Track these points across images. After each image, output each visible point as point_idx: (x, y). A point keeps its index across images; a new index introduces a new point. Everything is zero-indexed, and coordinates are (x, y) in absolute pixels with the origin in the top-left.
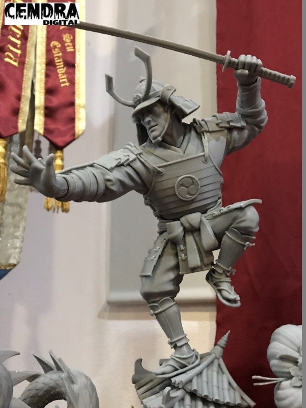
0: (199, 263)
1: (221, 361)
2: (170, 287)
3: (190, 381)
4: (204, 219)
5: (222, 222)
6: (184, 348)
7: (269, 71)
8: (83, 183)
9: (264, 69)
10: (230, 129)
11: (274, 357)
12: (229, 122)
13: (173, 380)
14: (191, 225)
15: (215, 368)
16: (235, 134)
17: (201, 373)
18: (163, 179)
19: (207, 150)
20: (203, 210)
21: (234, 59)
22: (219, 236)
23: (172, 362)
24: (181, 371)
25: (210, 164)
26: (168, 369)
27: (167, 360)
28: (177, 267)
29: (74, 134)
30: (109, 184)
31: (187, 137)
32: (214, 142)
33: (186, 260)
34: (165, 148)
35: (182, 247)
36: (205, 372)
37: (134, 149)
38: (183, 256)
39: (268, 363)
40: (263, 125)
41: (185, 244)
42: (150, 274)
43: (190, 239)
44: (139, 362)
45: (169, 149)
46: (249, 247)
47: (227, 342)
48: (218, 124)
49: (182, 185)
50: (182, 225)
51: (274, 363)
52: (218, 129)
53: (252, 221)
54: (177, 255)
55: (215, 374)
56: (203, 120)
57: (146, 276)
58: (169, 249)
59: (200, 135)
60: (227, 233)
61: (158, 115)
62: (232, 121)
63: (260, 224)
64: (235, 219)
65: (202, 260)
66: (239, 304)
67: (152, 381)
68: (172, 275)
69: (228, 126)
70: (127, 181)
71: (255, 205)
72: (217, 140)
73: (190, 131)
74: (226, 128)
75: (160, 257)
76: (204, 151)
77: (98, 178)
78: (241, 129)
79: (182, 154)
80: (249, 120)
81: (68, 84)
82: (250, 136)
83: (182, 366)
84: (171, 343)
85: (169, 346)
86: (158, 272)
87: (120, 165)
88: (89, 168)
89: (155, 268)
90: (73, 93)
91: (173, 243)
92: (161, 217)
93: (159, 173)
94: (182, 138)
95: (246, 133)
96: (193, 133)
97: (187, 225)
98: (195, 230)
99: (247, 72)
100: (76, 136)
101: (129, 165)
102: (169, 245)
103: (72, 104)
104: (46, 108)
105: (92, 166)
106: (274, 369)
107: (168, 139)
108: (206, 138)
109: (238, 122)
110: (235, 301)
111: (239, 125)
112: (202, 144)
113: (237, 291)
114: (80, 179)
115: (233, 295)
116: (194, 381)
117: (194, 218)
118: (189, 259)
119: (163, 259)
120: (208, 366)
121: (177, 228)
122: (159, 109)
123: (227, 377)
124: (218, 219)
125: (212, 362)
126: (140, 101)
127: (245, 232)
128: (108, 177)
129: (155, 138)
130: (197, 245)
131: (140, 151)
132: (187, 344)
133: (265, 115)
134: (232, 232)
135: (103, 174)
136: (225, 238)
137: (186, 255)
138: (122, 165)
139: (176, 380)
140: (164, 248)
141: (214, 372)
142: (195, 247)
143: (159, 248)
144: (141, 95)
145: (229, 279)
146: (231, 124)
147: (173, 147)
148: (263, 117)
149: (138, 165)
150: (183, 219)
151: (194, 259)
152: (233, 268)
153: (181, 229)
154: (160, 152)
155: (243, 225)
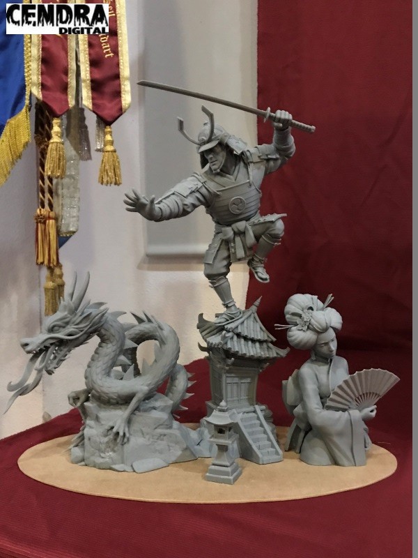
0: (244, 256)
1: (256, 315)
2: (224, 270)
3: (237, 327)
4: (247, 225)
5: (259, 229)
6: (233, 308)
7: (297, 122)
8: (171, 210)
9: (294, 121)
10: (268, 160)
11: (288, 313)
12: (267, 155)
13: (226, 327)
14: (238, 230)
15: (252, 319)
16: (272, 163)
17: (243, 322)
18: (221, 199)
19: (251, 178)
20: (247, 219)
21: (273, 114)
22: (257, 238)
23: (224, 316)
24: (230, 321)
25: (253, 187)
26: (223, 320)
27: (222, 314)
28: (229, 257)
29: (121, 109)
30: (185, 207)
31: (237, 168)
32: (256, 171)
33: (235, 253)
34: (222, 176)
35: (232, 245)
36: (245, 322)
37: (200, 178)
38: (233, 250)
39: (285, 316)
40: (291, 156)
41: (234, 243)
42: (211, 262)
43: (238, 239)
44: (201, 315)
45: (225, 176)
46: (277, 246)
47: (260, 303)
48: (259, 157)
49: (234, 204)
50: (233, 229)
51: (288, 316)
52: (259, 160)
53: (279, 230)
54: (229, 250)
55: (252, 322)
56: (248, 151)
57: (208, 264)
58: (223, 246)
59: (246, 165)
60: (263, 236)
61: (218, 154)
62: (269, 155)
63: (285, 230)
64: (268, 228)
65: (245, 253)
66: (268, 281)
67: (210, 327)
68: (225, 263)
69: (266, 158)
70: (197, 203)
71: (283, 218)
72: (259, 168)
73: (240, 162)
74: (265, 159)
75: (218, 251)
76: (249, 178)
77: (179, 204)
78: (276, 160)
79: (234, 181)
80: (282, 153)
81: (112, 55)
82: (282, 164)
83: (231, 318)
84: (224, 305)
85: (223, 306)
86: (217, 261)
87: (192, 192)
88: (172, 196)
89: (215, 258)
90: (118, 65)
91: (226, 243)
92: (218, 223)
93: (218, 195)
94: (234, 168)
95: (279, 162)
96: (242, 164)
97: (236, 230)
98: (241, 234)
99: (281, 125)
100: (123, 111)
101: (198, 191)
102: (224, 243)
103: (117, 76)
104: (92, 81)
105: (173, 194)
106: (288, 320)
107: (225, 169)
108: (251, 167)
109: (274, 155)
110: (266, 279)
111: (274, 157)
112: (248, 173)
113: (268, 273)
114: (169, 206)
115: (266, 276)
116: (239, 327)
117: (241, 225)
118: (237, 253)
119: (220, 252)
120: (247, 318)
121: (229, 232)
122: (219, 149)
123: (259, 324)
124: (257, 227)
125: (250, 316)
126: (205, 143)
127: (275, 237)
128: (186, 203)
129: (215, 170)
130: (242, 242)
131: (205, 179)
132: (234, 305)
133: (294, 149)
134: (266, 236)
135: (182, 200)
136: (261, 240)
137: (235, 249)
138: (194, 192)
139: (229, 326)
140: (221, 245)
141: (251, 322)
142: (241, 245)
143: (217, 245)
144: (206, 139)
145: (263, 265)
146: (269, 157)
147: (228, 175)
148: (292, 150)
149: (204, 191)
150: (234, 226)
151: (240, 253)
152: (266, 257)
153: (232, 232)
154: (218, 179)
155: (273, 232)
